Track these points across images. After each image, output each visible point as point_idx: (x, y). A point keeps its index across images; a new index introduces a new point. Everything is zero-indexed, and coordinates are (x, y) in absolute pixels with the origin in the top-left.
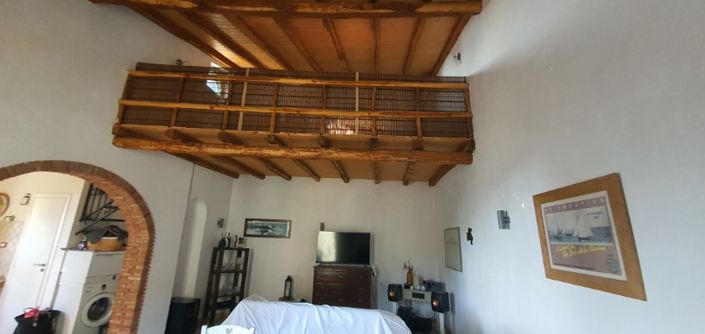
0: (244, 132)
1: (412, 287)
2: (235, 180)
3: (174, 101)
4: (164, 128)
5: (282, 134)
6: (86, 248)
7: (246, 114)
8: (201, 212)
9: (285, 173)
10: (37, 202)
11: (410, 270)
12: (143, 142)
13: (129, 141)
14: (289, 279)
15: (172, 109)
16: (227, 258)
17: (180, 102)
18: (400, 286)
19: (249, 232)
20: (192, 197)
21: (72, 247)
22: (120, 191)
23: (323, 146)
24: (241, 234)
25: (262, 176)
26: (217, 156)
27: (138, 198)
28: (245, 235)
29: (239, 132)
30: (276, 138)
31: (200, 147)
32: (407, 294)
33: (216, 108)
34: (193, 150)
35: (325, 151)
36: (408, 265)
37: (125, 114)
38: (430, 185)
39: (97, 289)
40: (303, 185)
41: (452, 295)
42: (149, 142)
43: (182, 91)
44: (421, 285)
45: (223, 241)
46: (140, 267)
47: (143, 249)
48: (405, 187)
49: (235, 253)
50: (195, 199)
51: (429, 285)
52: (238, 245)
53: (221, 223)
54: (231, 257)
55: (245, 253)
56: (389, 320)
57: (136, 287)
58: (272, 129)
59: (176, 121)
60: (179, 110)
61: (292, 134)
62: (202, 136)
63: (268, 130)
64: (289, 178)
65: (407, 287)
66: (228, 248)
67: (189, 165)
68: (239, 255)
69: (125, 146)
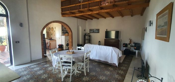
0: (82, 9)
1: (130, 44)
2: (87, 21)
3: (69, 5)
4: (68, 12)
5: (90, 8)
6: (64, 35)
7: (83, 5)
8: (80, 28)
9: (97, 18)
10: (57, 28)
11: (131, 40)
12: (66, 15)
13: (64, 15)
14: (99, 42)
15: (69, 7)
16: (87, 37)
17: (70, 5)
18: (127, 44)
19: (91, 32)
20: (78, 25)
21: (62, 35)
22: (65, 25)
23: (100, 9)
24: (89, 32)
25: (92, 19)
26: (80, 16)
27: (68, 26)
28: (90, 33)
29: (82, 10)
30: (89, 9)
31: (75, 15)
32: (129, 46)
33: (76, 5)
34: (74, 15)
35: (101, 11)
36: (130, 39)
37: (62, 10)
38: (141, 15)
39: (67, 42)
40: (102, 20)
41: (142, 46)
42: (67, 15)
43: (70, 2)
44: (133, 44)
45: (85, 34)
46: (71, 38)
47: (71, 35)
48: (132, 17)
49: (88, 36)
50: (79, 26)
51: (136, 44)
52: (89, 35)
53: (85, 30)
54: (88, 37)
55: (90, 36)
56: (114, 49)
57: (71, 41)
58: (88, 7)
59: (70, 10)
60: (70, 7)
61: (92, 8)
62: (76, 12)
63: (87, 8)
64: (98, 19)
65: (129, 44)
66: (87, 35)
67: (76, 19)
68: (89, 37)
69: (64, 17)
